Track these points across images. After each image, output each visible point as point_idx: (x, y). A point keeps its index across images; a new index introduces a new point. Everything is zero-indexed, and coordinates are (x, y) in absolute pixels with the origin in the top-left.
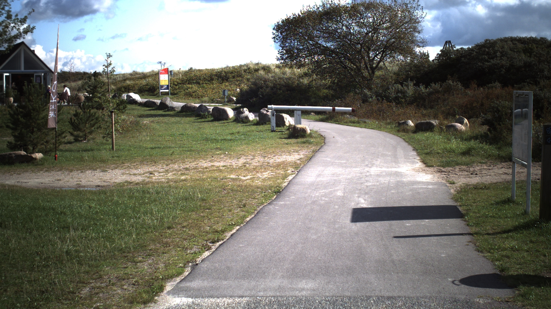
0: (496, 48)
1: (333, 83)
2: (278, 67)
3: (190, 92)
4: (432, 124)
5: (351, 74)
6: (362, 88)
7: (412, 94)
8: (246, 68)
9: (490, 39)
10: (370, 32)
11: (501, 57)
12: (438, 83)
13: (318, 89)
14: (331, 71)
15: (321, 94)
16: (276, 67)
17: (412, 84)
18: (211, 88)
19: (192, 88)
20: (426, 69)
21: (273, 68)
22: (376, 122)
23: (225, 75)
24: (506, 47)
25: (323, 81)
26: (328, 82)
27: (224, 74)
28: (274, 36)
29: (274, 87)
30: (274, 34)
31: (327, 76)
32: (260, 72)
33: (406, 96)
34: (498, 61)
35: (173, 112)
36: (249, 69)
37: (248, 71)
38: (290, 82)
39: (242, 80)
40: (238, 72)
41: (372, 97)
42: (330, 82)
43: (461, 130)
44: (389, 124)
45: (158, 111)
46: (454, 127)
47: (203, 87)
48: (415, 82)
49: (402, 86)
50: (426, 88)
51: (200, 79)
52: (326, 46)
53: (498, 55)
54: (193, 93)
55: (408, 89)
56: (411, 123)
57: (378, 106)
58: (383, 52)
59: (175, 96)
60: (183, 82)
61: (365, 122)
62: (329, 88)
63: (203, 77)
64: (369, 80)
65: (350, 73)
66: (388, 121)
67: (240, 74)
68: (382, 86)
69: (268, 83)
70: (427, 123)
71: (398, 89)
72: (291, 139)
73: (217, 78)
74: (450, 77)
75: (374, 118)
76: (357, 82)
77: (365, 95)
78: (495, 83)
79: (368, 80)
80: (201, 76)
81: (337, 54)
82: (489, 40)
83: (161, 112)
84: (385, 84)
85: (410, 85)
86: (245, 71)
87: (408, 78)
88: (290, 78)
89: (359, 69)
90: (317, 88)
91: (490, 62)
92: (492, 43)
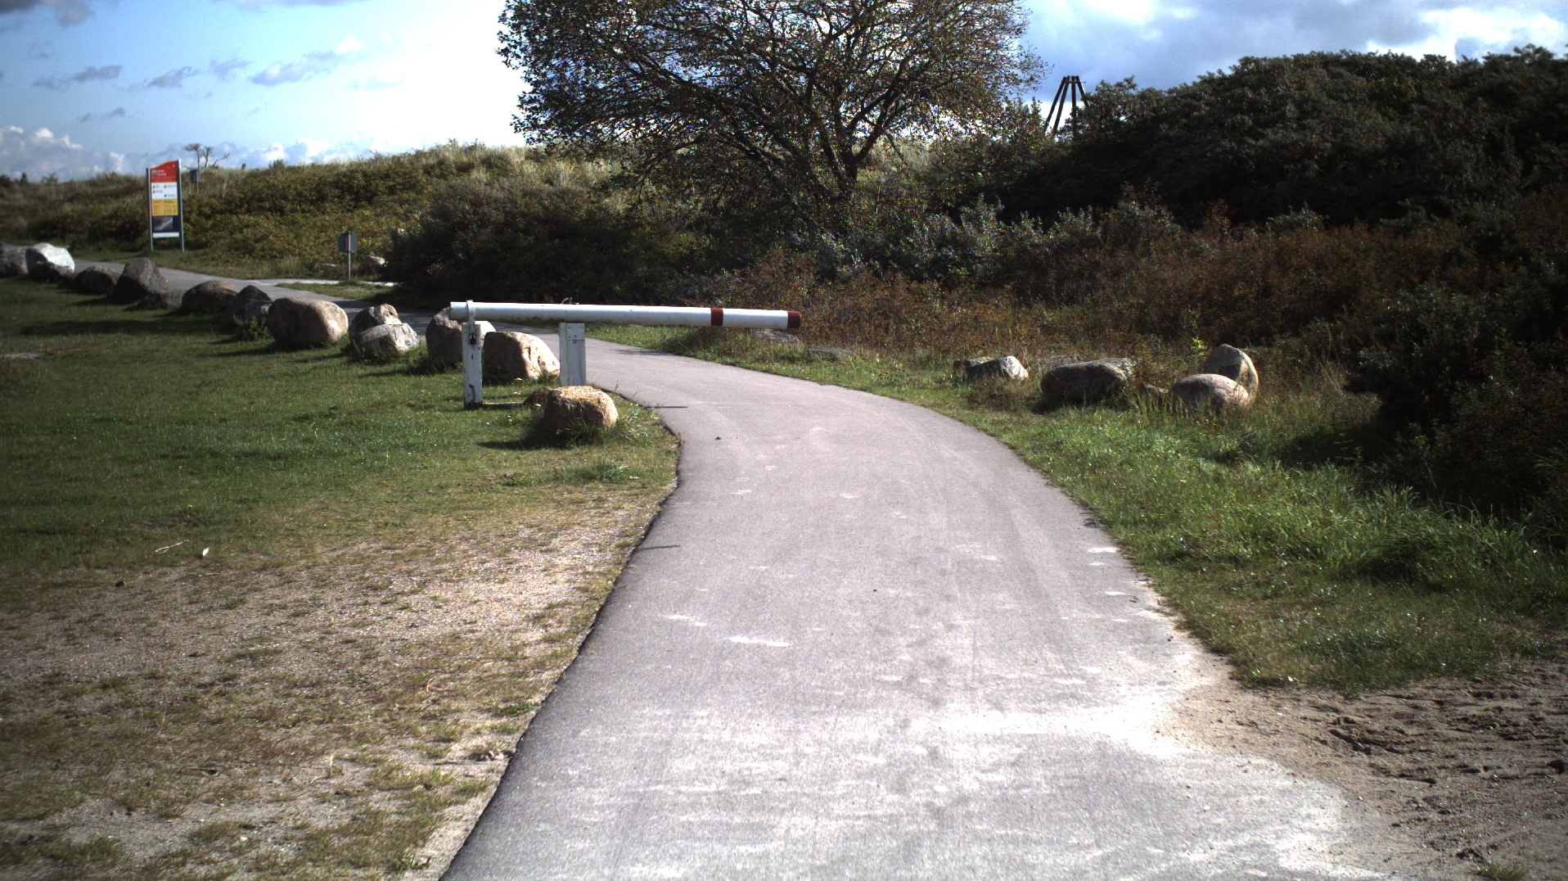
0: (1281, 89)
1: (711, 211)
2: (534, 156)
3: (245, 240)
4: (1111, 376)
5: (774, 179)
6: (812, 228)
7: (995, 250)
8: (432, 161)
9: (1260, 56)
10: (841, 31)
11: (1299, 119)
12: (1086, 210)
13: (661, 229)
14: (707, 170)
15: (670, 249)
16: (527, 158)
17: (992, 215)
18: (315, 225)
19: (256, 224)
20: (1033, 162)
21: (516, 160)
22: (873, 357)
23: (363, 183)
24: (1311, 85)
25: (679, 204)
26: (694, 204)
27: (360, 180)
28: (505, 45)
29: (507, 224)
30: (504, 38)
31: (689, 186)
32: (475, 174)
33: (974, 257)
34: (1294, 136)
35: (160, 312)
36: (441, 163)
37: (437, 171)
38: (563, 206)
39: (415, 200)
40: (405, 174)
41: (848, 261)
42: (700, 205)
43: (1235, 403)
44: (923, 364)
45: (111, 308)
46: (1206, 388)
47: (294, 223)
48: (1001, 207)
49: (958, 222)
50: (1046, 229)
51: (285, 198)
52: (686, 79)
53: (1289, 115)
54: (257, 241)
55: (980, 232)
56: (1016, 367)
57: (879, 294)
58: (888, 99)
59: (201, 251)
60: (231, 206)
61: (833, 359)
62: (699, 226)
63: (295, 189)
64: (839, 198)
65: (769, 175)
66: (920, 352)
67: (413, 181)
68: (882, 223)
69: (486, 209)
70: (1090, 369)
71: (943, 230)
72: (538, 448)
73: (337, 192)
74: (1132, 188)
75: (866, 341)
76: (795, 207)
77: (826, 254)
78: (1298, 210)
79: (832, 201)
80: (289, 187)
81: (726, 107)
82: (1256, 61)
83: (116, 313)
84: (893, 212)
85: (987, 219)
86: (428, 170)
87: (976, 194)
88: (564, 194)
89: (801, 161)
90: (656, 225)
91: (1263, 136)
92: (1267, 71)
